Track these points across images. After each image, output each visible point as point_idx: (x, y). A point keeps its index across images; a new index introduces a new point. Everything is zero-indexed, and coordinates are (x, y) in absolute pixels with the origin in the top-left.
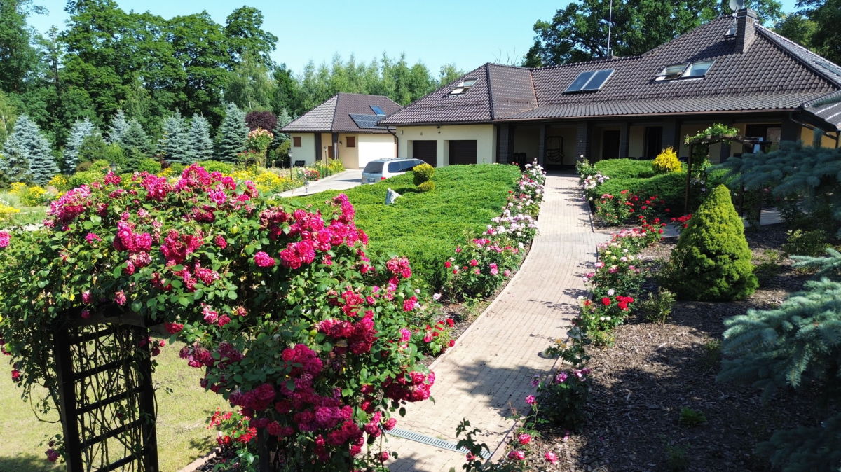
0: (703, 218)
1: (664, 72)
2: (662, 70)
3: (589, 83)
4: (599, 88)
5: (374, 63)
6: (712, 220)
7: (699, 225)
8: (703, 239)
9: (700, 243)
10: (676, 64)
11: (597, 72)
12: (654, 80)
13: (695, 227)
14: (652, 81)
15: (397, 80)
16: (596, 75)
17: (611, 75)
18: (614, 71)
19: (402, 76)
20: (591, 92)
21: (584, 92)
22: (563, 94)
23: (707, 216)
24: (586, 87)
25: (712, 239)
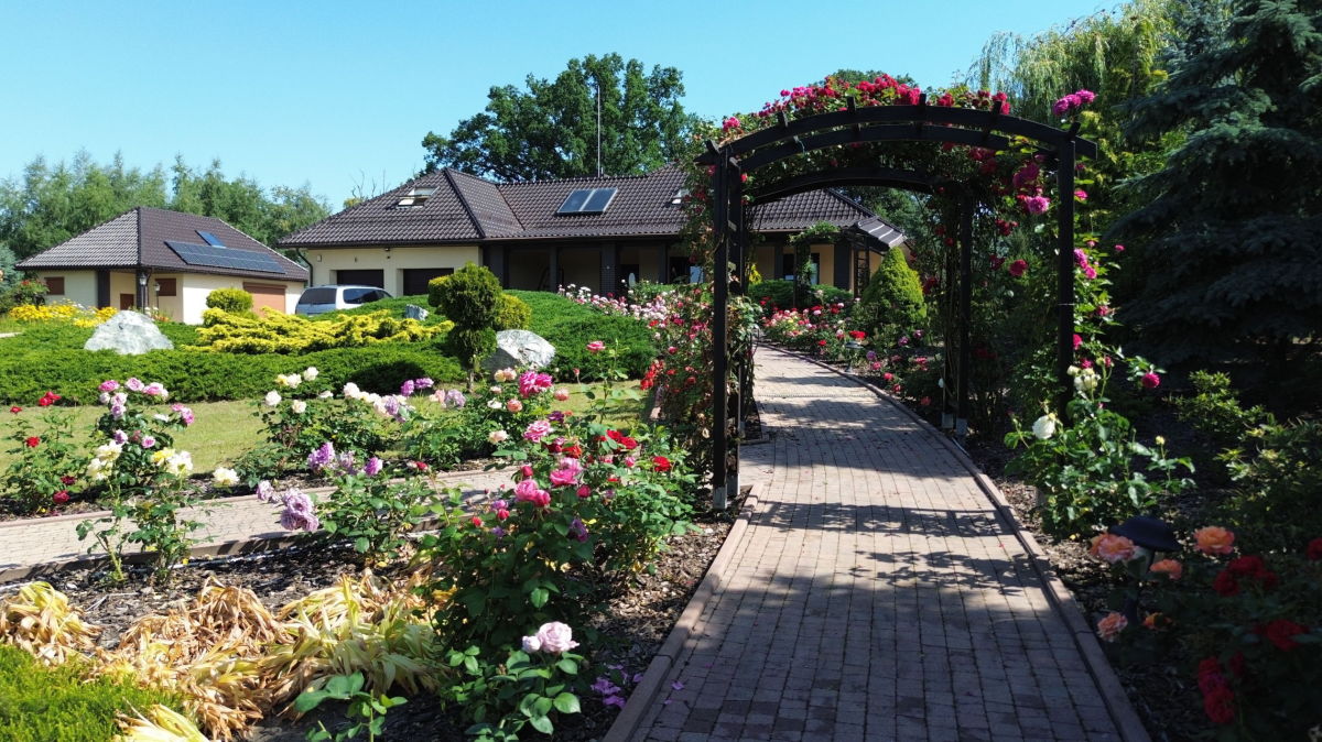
0: (888, 273)
1: (679, 195)
2: (676, 192)
3: (590, 202)
4: (604, 210)
5: (157, 171)
6: (896, 275)
7: (884, 281)
8: (892, 292)
9: (889, 295)
11: (594, 191)
12: (671, 203)
13: (881, 283)
14: (669, 204)
15: (206, 200)
16: (594, 196)
17: (614, 195)
18: (616, 191)
19: (215, 194)
20: (594, 214)
21: (584, 214)
22: (556, 215)
23: (891, 272)
24: (586, 208)
25: (900, 291)
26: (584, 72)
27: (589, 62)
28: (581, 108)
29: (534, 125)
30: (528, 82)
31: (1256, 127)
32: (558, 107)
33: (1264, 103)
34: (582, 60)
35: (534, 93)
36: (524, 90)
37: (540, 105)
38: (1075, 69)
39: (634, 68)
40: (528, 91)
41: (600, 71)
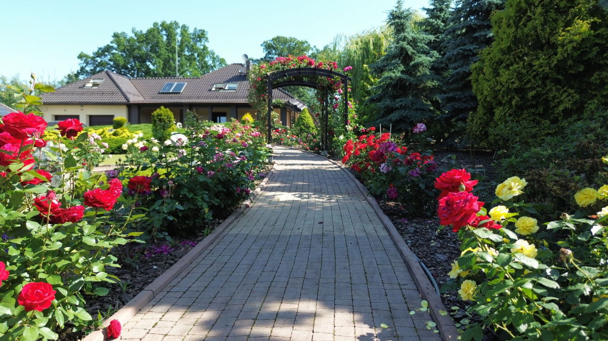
1: (214, 86)
3: (175, 88)
4: (181, 92)
7: (301, 120)
10: (219, 83)
14: (210, 90)
16: (176, 85)
18: (186, 84)
20: (177, 93)
21: (172, 93)
22: (159, 93)
23: (304, 117)
24: (173, 90)
26: (160, 28)
27: (163, 24)
28: (160, 45)
29: (137, 51)
30: (133, 31)
31: (399, 74)
32: (148, 44)
33: (402, 68)
34: (160, 23)
35: (136, 36)
36: (130, 35)
37: (139, 42)
38: (364, 48)
39: (184, 28)
40: (133, 35)
41: (169, 29)
